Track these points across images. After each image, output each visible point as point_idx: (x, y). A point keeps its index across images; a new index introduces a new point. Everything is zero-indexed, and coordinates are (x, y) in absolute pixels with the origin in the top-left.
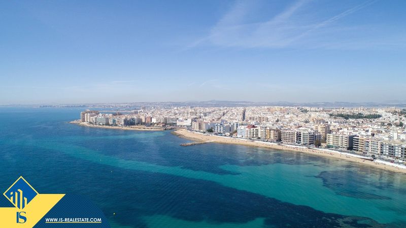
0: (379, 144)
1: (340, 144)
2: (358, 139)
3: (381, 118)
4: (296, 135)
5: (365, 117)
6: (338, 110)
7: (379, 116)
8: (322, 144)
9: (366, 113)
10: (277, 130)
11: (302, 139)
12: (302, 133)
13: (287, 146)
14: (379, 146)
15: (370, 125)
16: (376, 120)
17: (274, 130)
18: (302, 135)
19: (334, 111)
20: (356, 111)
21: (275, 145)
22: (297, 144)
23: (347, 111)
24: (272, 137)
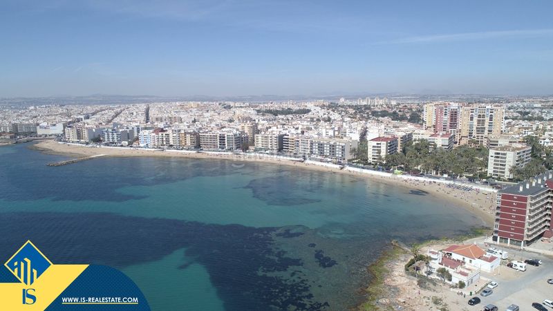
0: (309, 142)
1: (270, 146)
2: (288, 139)
3: (310, 113)
4: (218, 138)
5: (295, 113)
6: (266, 105)
7: (309, 111)
8: (250, 147)
9: (295, 108)
10: (195, 134)
11: (226, 143)
12: (226, 136)
13: (209, 154)
14: (309, 145)
15: (299, 122)
16: (306, 115)
17: (190, 134)
18: (226, 138)
19: (262, 106)
20: (285, 106)
21: (193, 153)
22: (220, 149)
23: (276, 106)
24: (189, 143)
